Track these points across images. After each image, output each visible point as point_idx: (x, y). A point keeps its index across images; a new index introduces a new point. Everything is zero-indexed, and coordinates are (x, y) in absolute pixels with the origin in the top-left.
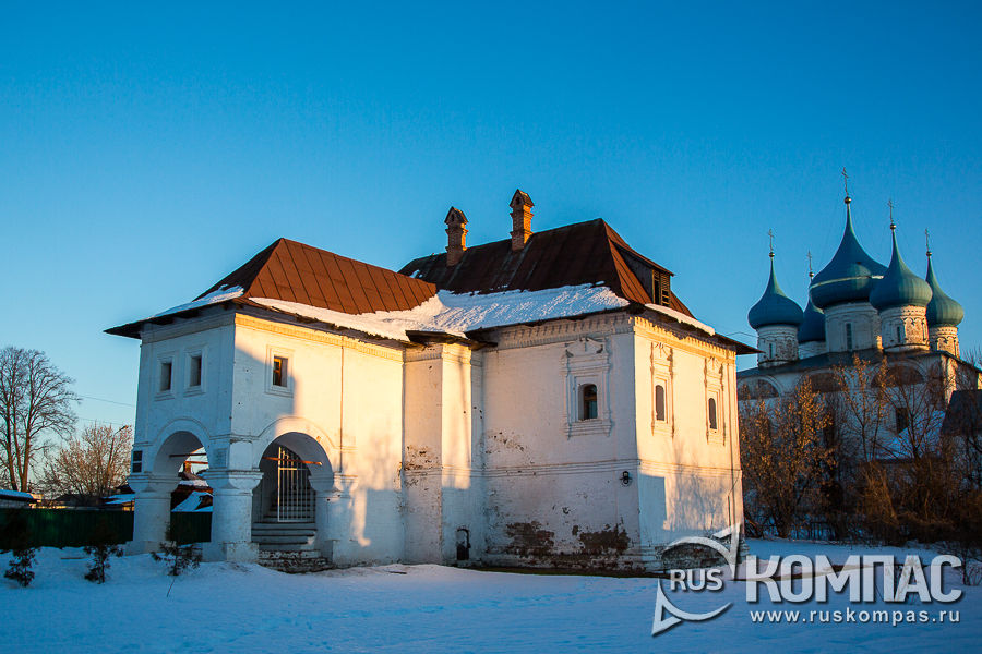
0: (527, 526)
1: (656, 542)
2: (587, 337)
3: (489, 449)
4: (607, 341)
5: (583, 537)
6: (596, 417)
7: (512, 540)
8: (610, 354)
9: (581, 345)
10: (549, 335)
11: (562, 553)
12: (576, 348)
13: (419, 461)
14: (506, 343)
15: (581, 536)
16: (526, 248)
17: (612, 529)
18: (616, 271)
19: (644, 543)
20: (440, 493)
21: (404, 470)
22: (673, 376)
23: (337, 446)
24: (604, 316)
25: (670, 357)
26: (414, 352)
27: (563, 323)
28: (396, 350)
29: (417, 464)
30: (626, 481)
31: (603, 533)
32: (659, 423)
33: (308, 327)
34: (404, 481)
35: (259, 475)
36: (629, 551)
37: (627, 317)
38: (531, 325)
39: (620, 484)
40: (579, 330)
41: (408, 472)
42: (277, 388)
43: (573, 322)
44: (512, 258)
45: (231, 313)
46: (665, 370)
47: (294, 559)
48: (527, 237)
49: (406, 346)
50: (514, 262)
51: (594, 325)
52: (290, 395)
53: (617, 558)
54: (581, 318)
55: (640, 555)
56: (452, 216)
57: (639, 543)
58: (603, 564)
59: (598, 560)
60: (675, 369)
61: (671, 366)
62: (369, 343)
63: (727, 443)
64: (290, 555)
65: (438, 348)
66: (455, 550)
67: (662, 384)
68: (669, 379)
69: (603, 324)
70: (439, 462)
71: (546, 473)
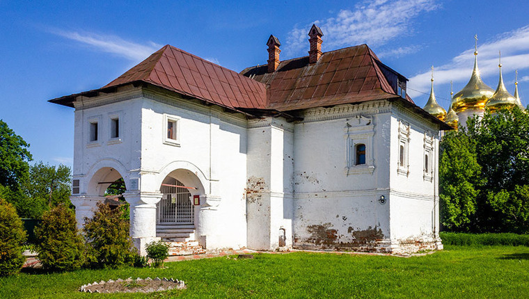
0: (320, 227)
1: (398, 238)
2: (361, 115)
3: (297, 182)
4: (373, 117)
5: (355, 234)
6: (364, 163)
7: (311, 234)
8: (375, 125)
9: (357, 120)
10: (336, 114)
11: (342, 242)
12: (353, 121)
13: (257, 188)
14: (309, 118)
15: (353, 233)
16: (318, 61)
17: (373, 229)
18: (377, 76)
19: (392, 237)
20: (269, 208)
21: (247, 193)
22: (408, 140)
23: (208, 178)
24: (372, 102)
25: (408, 129)
26: (253, 122)
27: (346, 106)
28: (242, 121)
29: (255, 190)
30: (383, 201)
31: (367, 231)
32: (401, 168)
33: (188, 103)
34: (247, 200)
35: (161, 195)
36: (383, 242)
37: (387, 103)
38: (326, 107)
39: (379, 203)
40: (356, 110)
41: (249, 195)
42: (170, 140)
43: (352, 105)
44: (310, 67)
45: (139, 90)
46: (405, 136)
47: (183, 247)
48: (319, 55)
49: (248, 118)
50: (311, 70)
51: (365, 108)
52: (178, 145)
53: (376, 246)
54: (359, 103)
55: (390, 244)
56: (272, 40)
57: (389, 237)
58: (367, 249)
59: (364, 247)
60: (410, 137)
61: (408, 135)
62: (227, 115)
63: (433, 181)
64: (180, 244)
65: (269, 120)
66: (278, 240)
67: (403, 144)
68: (406, 142)
69: (371, 107)
70: (269, 189)
71: (333, 196)
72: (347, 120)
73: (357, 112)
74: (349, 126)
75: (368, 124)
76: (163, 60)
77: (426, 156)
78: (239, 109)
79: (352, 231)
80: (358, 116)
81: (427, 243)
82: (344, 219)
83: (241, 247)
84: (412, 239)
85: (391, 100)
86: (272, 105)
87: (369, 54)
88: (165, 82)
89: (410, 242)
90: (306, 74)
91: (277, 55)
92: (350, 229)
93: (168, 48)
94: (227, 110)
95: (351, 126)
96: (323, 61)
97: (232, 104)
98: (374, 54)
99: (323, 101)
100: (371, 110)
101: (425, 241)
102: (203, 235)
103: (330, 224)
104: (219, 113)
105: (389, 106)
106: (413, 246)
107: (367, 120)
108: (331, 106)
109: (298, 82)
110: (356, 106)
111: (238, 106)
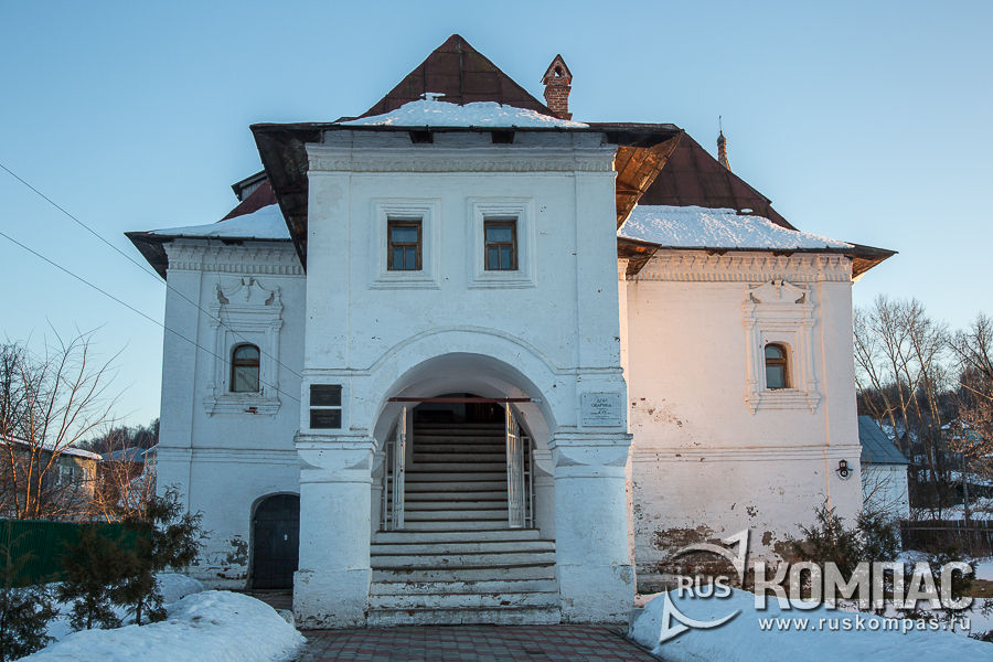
2: (783, 280)
4: (812, 288)
5: (779, 549)
8: (816, 306)
9: (773, 290)
10: (722, 269)
12: (764, 292)
15: (776, 546)
27: (748, 256)
30: (844, 472)
37: (844, 261)
51: (793, 265)
69: (806, 265)
71: (720, 458)
72: (752, 287)
73: (773, 272)
74: (754, 299)
75: (799, 302)
79: (773, 542)
80: (777, 282)
82: (752, 513)
92: (767, 539)
95: (759, 301)
100: (806, 271)
107: (796, 293)
110: (772, 258)
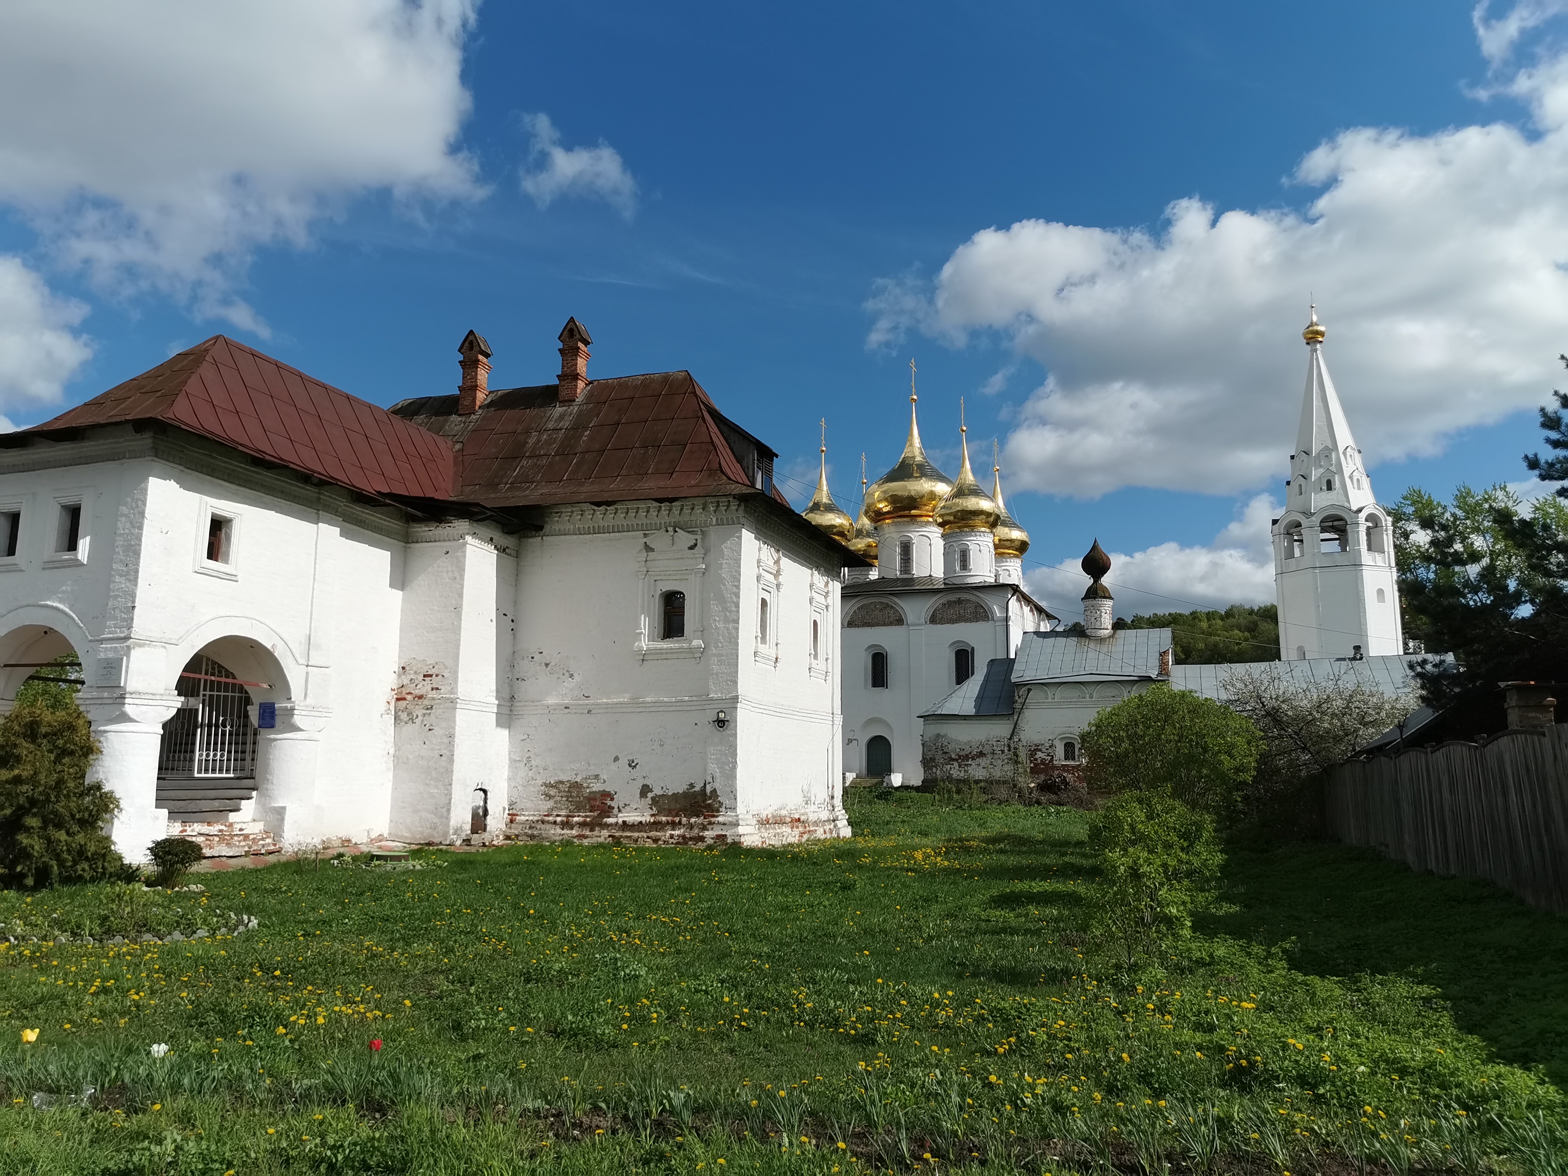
0: (576, 786)
1: (754, 809)
2: (676, 527)
3: (521, 675)
4: (703, 533)
5: (655, 801)
6: (682, 634)
7: (550, 804)
8: (707, 550)
9: (666, 537)
10: (620, 520)
11: (624, 822)
12: (658, 540)
13: (424, 688)
14: (556, 527)
15: (653, 799)
16: (580, 399)
17: (697, 789)
18: (712, 442)
19: (740, 810)
20: (451, 736)
21: (398, 699)
22: (778, 586)
23: (301, 661)
24: (702, 500)
25: (777, 562)
26: (422, 530)
27: (642, 505)
28: (395, 525)
29: (417, 692)
30: (721, 723)
31: (685, 795)
32: (762, 648)
33: (267, 476)
34: (396, 718)
35: (178, 702)
36: (720, 819)
37: (734, 505)
38: (598, 504)
39: (712, 729)
40: (665, 514)
41: (403, 704)
42: (212, 564)
43: (657, 504)
44: (559, 410)
45: (146, 440)
46: (771, 578)
47: (221, 836)
48: (581, 384)
49: (411, 519)
50: (562, 417)
51: (687, 511)
52: (232, 578)
53: (704, 828)
54: (672, 500)
55: (737, 825)
56: (471, 343)
57: (734, 809)
58: (684, 837)
59: (676, 833)
60: (781, 578)
61: (777, 574)
62: (358, 510)
63: (829, 678)
64: (214, 829)
65: (461, 525)
66: (469, 818)
67: (766, 596)
68: (773, 591)
69: (698, 510)
70: (453, 691)
71: (606, 710)
72: (645, 535)
73: (667, 520)
74: (648, 548)
75: (691, 548)
76: (206, 370)
77: (815, 622)
78: (390, 495)
79: (650, 795)
80: (670, 529)
81: (816, 823)
82: (632, 765)
83: (374, 835)
84: (784, 813)
85: (743, 499)
86: (468, 489)
87: (695, 393)
88: (210, 424)
89: (779, 821)
90: (550, 425)
91: (482, 376)
92: (645, 790)
93: (221, 342)
94: (360, 498)
95: (652, 550)
96: (590, 397)
97: (374, 485)
98: (705, 394)
99: (588, 489)
100: (699, 515)
101: (813, 817)
102: (280, 804)
103: (597, 777)
104: (343, 504)
105: (737, 511)
106: (786, 829)
107: (689, 539)
108: (609, 504)
109: (531, 441)
110: (665, 506)
111: (386, 490)
